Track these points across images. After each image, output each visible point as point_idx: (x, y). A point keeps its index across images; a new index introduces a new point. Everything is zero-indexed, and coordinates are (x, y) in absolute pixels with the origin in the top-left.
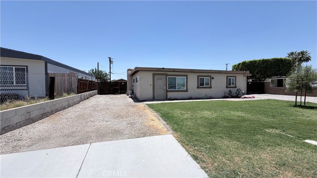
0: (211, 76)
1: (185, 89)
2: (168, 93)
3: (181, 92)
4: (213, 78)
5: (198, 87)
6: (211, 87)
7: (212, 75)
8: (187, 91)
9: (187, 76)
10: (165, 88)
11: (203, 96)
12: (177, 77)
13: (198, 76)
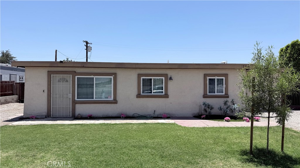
0: (167, 75)
1: (112, 99)
2: (78, 106)
3: (103, 105)
4: (171, 79)
5: (139, 96)
6: (166, 96)
7: (170, 73)
8: (115, 102)
9: (115, 75)
10: (70, 96)
11: (150, 112)
12: (95, 77)
13: (139, 76)
